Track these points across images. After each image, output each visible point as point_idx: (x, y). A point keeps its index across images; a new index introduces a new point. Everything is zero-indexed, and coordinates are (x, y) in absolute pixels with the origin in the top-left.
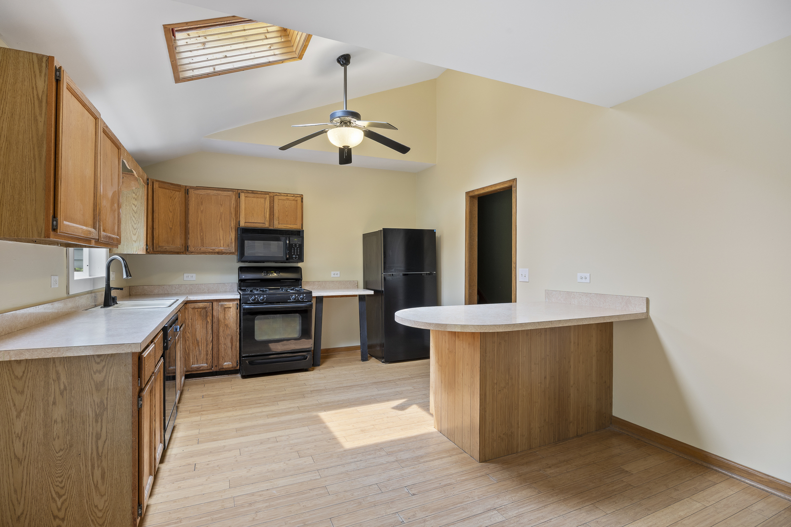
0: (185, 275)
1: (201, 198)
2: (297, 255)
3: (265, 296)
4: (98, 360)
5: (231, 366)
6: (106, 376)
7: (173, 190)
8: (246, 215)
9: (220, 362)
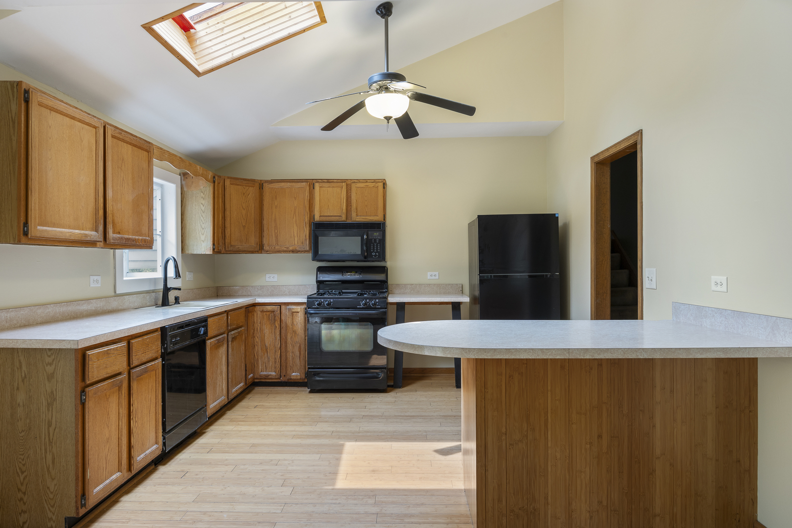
0: (268, 276)
1: (276, 192)
2: (377, 252)
3: (332, 300)
4: (49, 353)
5: (299, 377)
6: (55, 369)
7: (246, 186)
8: (320, 207)
9: (288, 372)
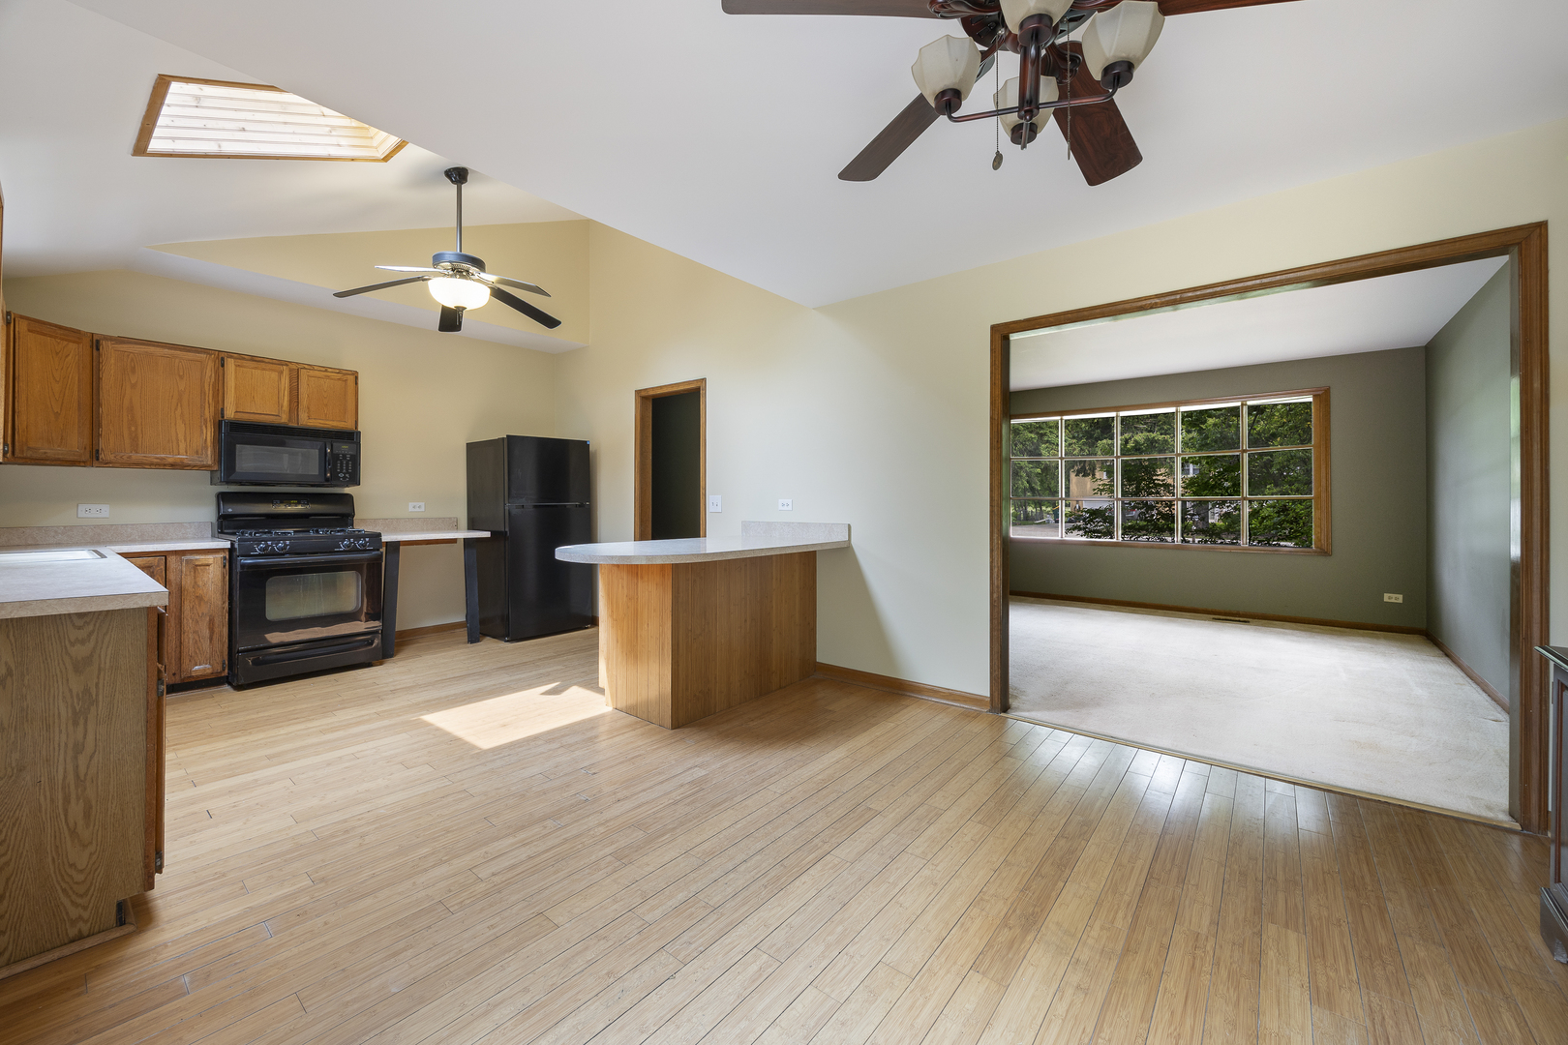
0: (82, 508)
1: (132, 360)
2: (348, 473)
3: (288, 542)
4: (80, 623)
5: (209, 671)
7: (63, 339)
8: (237, 398)
9: (184, 666)
